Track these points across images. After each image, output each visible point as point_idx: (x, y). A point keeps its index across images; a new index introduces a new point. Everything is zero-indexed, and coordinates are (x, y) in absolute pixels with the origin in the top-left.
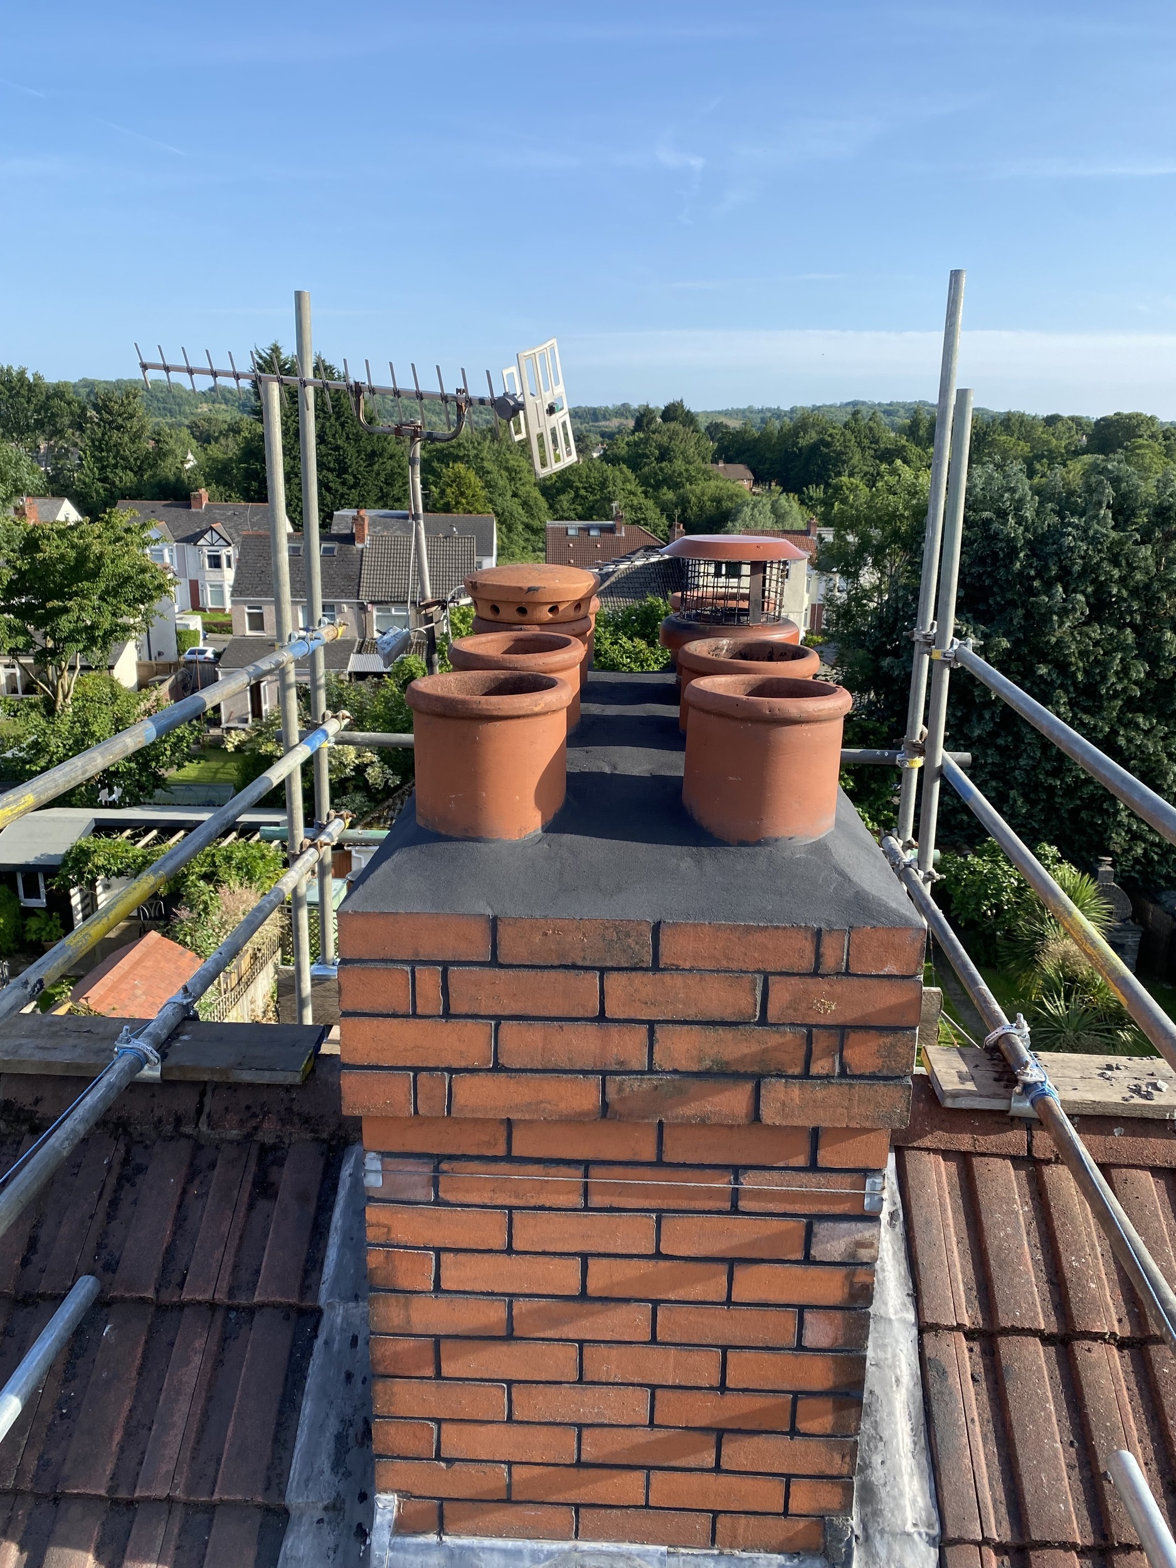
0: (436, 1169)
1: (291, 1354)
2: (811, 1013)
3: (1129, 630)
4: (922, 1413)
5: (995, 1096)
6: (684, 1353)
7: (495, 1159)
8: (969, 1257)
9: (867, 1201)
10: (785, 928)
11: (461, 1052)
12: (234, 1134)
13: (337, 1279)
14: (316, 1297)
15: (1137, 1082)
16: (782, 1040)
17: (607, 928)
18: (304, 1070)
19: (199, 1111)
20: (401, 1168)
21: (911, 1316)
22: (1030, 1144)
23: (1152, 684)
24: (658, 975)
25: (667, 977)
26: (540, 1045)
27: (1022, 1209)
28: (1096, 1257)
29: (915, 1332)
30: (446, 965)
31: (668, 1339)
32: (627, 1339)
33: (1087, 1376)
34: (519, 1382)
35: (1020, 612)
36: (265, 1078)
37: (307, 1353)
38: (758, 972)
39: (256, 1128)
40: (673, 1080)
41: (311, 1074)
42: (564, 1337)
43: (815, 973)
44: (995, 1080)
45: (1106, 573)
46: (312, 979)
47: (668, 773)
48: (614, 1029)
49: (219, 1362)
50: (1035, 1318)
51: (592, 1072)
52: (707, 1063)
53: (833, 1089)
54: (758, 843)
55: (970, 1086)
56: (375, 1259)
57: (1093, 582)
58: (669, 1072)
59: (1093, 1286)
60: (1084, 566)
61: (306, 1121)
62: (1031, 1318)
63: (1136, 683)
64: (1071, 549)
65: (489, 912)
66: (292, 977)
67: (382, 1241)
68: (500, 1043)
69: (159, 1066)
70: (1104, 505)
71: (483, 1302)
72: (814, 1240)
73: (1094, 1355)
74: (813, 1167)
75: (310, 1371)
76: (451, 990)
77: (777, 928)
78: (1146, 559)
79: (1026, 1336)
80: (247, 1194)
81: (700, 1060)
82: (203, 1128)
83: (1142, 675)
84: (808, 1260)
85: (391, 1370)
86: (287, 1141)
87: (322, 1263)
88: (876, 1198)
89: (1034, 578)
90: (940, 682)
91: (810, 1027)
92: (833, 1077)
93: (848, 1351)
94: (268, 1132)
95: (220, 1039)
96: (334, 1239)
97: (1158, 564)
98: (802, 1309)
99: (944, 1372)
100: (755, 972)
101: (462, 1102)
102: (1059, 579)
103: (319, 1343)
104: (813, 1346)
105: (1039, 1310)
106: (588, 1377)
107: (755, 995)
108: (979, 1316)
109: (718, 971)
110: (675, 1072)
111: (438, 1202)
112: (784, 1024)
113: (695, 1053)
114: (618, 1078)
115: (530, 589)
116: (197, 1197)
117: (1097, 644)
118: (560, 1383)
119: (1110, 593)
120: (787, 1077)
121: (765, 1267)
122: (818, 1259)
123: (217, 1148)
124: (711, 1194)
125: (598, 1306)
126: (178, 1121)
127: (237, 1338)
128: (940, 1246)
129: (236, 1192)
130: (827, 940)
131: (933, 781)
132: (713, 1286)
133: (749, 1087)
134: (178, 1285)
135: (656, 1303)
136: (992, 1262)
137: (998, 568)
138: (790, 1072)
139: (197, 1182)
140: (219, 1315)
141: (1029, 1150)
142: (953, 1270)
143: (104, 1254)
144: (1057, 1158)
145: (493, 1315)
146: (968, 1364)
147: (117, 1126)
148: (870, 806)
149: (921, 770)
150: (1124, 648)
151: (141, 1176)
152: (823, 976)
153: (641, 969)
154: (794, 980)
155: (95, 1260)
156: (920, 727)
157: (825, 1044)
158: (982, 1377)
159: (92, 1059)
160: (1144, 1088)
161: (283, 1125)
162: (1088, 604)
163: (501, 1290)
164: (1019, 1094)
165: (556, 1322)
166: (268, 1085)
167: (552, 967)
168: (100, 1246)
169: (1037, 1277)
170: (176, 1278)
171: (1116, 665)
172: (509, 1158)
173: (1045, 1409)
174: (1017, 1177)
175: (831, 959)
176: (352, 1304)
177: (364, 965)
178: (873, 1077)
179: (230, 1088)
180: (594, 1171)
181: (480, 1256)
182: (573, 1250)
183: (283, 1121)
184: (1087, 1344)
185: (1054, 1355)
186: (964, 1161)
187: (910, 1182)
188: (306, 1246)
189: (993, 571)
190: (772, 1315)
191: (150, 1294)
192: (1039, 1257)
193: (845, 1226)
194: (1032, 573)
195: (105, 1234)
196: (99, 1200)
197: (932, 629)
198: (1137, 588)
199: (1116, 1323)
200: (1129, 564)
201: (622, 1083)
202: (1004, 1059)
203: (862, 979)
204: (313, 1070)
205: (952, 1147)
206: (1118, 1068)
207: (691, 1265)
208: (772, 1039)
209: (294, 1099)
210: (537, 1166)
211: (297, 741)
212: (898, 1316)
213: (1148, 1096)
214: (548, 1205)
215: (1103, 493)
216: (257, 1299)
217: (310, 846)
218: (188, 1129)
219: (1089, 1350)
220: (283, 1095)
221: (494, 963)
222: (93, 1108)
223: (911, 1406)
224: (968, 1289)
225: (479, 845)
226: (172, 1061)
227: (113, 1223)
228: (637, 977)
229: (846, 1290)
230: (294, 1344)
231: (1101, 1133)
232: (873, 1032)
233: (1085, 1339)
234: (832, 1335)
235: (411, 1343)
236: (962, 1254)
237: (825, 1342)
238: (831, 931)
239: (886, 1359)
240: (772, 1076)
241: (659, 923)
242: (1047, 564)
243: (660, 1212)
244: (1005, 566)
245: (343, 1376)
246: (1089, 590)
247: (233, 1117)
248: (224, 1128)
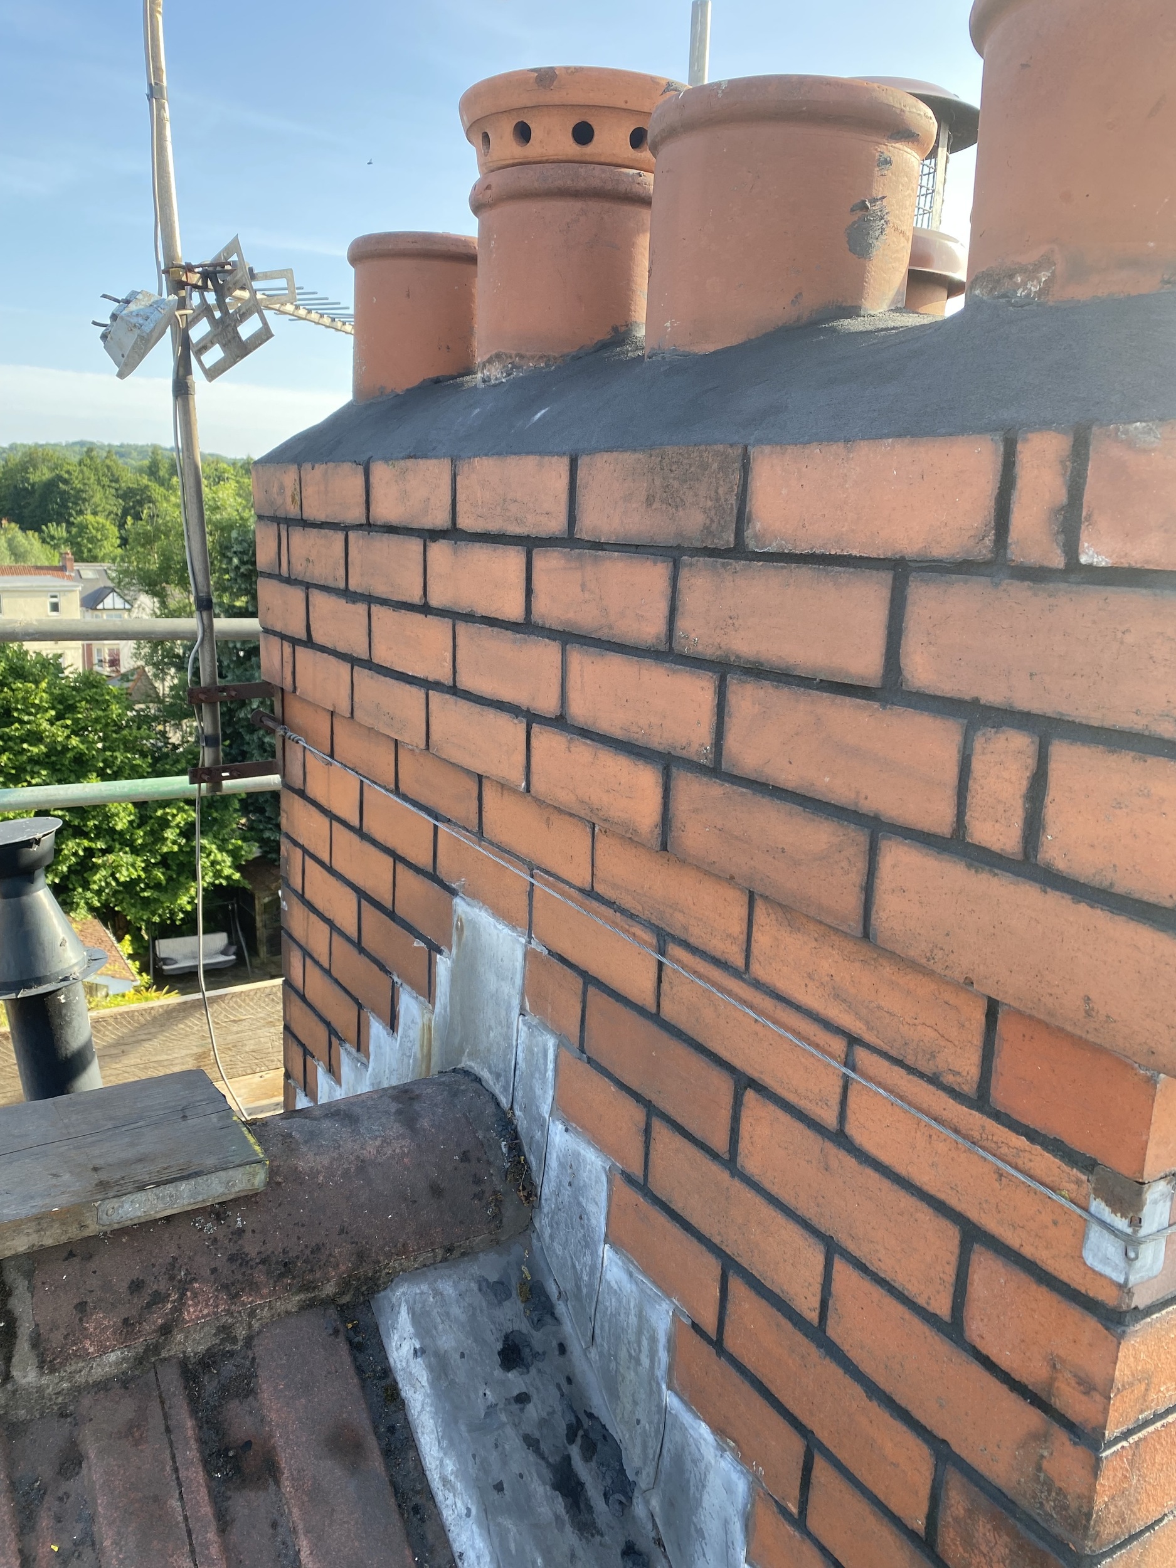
12: (110, 1362)
36: (180, 1198)
39: (166, 1330)
61: (283, 1269)
80: (203, 1494)
82: (25, 1376)
86: (244, 1333)
94: (198, 1327)
96: (459, 1507)
116: (66, 1559)
129: (175, 1503)
139: (45, 1522)
161: (231, 1297)
166: (168, 1219)
179: (71, 1255)
183: (231, 1290)
209: (241, 1231)
220: (210, 1228)
247: (102, 1321)
248: (83, 1356)
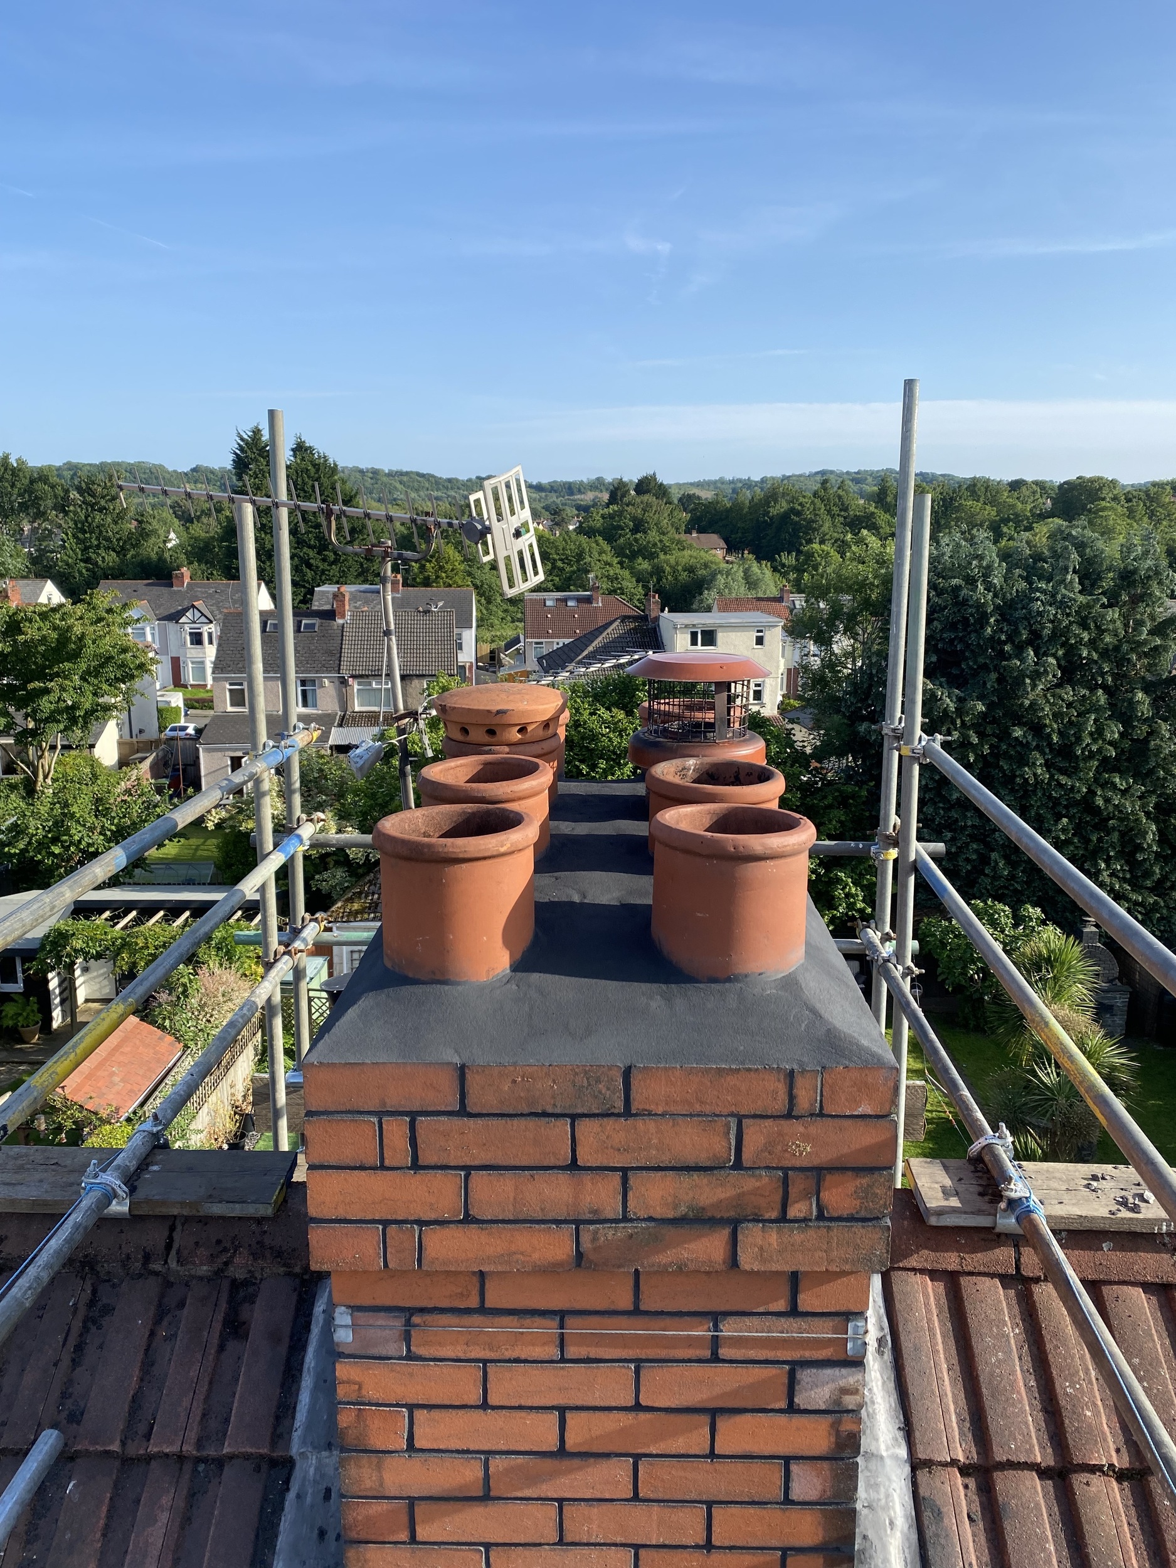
0: (408, 1323)
1: (262, 1509)
2: (787, 1155)
3: (1100, 692)
4: (918, 1558)
5: (979, 1212)
6: (667, 1510)
7: (468, 1311)
8: (960, 1385)
9: (850, 1345)
10: (757, 1070)
11: (431, 1204)
12: (204, 1269)
13: (309, 1427)
14: (288, 1446)
15: (1123, 1193)
16: (758, 1184)
17: (577, 1074)
18: (276, 1202)
19: (169, 1247)
20: (371, 1322)
21: (903, 1452)
22: (1018, 1261)
23: (1127, 744)
24: (631, 1121)
25: (640, 1123)
26: (512, 1195)
27: (1012, 1331)
28: (1090, 1382)
29: (907, 1469)
30: (413, 1115)
31: (652, 1496)
32: (608, 1496)
33: (1087, 1512)
34: (497, 1545)
35: (994, 676)
36: (237, 1210)
37: (279, 1508)
38: (732, 1115)
39: (226, 1264)
40: (648, 1228)
41: (283, 1205)
42: (543, 1495)
43: (789, 1115)
44: (981, 1194)
45: (1076, 636)
46: (287, 1087)
47: (639, 902)
48: (587, 1177)
49: (187, 1520)
50: (1031, 1450)
51: (566, 1222)
52: (683, 1210)
53: (811, 1233)
54: (728, 980)
55: (954, 1202)
56: (346, 1418)
57: (1063, 645)
58: (644, 1220)
59: (1089, 1414)
60: (1054, 628)
61: (278, 1254)
62: (1026, 1451)
63: (1111, 743)
64: (1040, 614)
65: (457, 1060)
66: (266, 1085)
67: (353, 1398)
68: (471, 1194)
69: (128, 1201)
70: (1071, 570)
71: (458, 1461)
72: (797, 1388)
73: (1093, 1489)
74: (794, 1311)
75: (282, 1528)
76: (419, 1141)
77: (749, 1070)
78: (1113, 621)
79: (1022, 1470)
80: (217, 1335)
81: (676, 1207)
82: (173, 1264)
83: (1116, 736)
84: (792, 1409)
85: (363, 1536)
86: (259, 1277)
87: (295, 1408)
88: (859, 1342)
89: (1005, 643)
90: (910, 777)
91: (785, 1170)
92: (810, 1220)
93: (837, 1504)
94: (238, 1270)
95: (190, 1169)
96: (307, 1382)
97: (1126, 625)
98: (788, 1460)
99: (940, 1513)
100: (729, 1115)
101: (433, 1254)
102: (1030, 643)
103: (291, 1496)
104: (801, 1499)
105: (1035, 1441)
106: (568, 1538)
107: (729, 1139)
108: (974, 1449)
109: (691, 1115)
110: (650, 1219)
111: (410, 1357)
112: (759, 1168)
113: (670, 1199)
114: (592, 1227)
115: (499, 712)
116: (166, 1339)
117: (1070, 705)
118: (540, 1545)
119: (1080, 655)
120: (764, 1221)
121: (748, 1417)
122: (802, 1407)
123: (187, 1285)
124: (690, 1342)
125: (576, 1462)
126: (147, 1258)
127: (205, 1492)
128: (931, 1374)
129: (206, 1334)
130: (800, 1082)
131: (908, 875)
132: (696, 1439)
133: (726, 1232)
134: (144, 1436)
135: (637, 1457)
136: (984, 1390)
137: (969, 633)
138: (767, 1216)
139: (165, 1323)
140: (188, 1467)
141: (1018, 1268)
142: (944, 1401)
143: (69, 1403)
144: (1045, 1276)
145: (469, 1474)
146: (964, 1503)
147: (83, 1264)
148: (853, 871)
149: (896, 861)
150: (1097, 709)
151: (107, 1318)
152: (797, 1118)
153: (612, 1115)
154: (768, 1123)
155: (59, 1412)
156: (894, 819)
157: (802, 1187)
158: (978, 1516)
159: (58, 1195)
160: (1131, 1200)
161: (255, 1259)
162: (1059, 666)
163: (477, 1448)
164: (1005, 1210)
165: (534, 1479)
166: (240, 1218)
167: (522, 1115)
168: (65, 1395)
169: (1030, 1405)
170: (142, 1428)
171: (1090, 726)
172: (483, 1310)
173: (1044, 1549)
174: (1007, 1297)
175: (805, 1099)
176: (325, 1454)
177: (330, 1117)
178: (851, 1219)
179: (200, 1221)
180: (569, 1321)
181: (454, 1412)
182: (549, 1403)
183: (255, 1256)
184: (1084, 1477)
185: (1052, 1489)
186: (952, 1281)
187: (898, 1305)
188: (278, 1391)
189: (964, 636)
190: (757, 1467)
191: (115, 1447)
192: (1032, 1383)
193: (829, 1372)
194: (1003, 637)
195: (70, 1382)
196: (64, 1345)
197: (900, 723)
198: (1107, 650)
199: (1114, 1454)
200: (1098, 627)
201: (596, 1232)
202: (988, 1171)
203: (836, 1120)
204: (285, 1201)
205: (939, 1267)
206: (1103, 1178)
207: (672, 1417)
208: (748, 1183)
209: (265, 1232)
210: (511, 1317)
211: (271, 848)
212: (890, 1453)
213: (1135, 1209)
214: (523, 1357)
215: (1068, 558)
216: (226, 1450)
217: (284, 953)
218: (156, 1266)
219: (1087, 1484)
220: (254, 1227)
221: (463, 1112)
222: (58, 1252)
223: (907, 1551)
224: (961, 1421)
225: (447, 988)
226: (140, 1194)
227: (78, 1370)
228: (609, 1122)
229: (833, 1439)
230: (265, 1499)
231: (1090, 1249)
232: (850, 1173)
233: (1083, 1471)
234: (819, 1487)
235: (383, 1506)
236: (953, 1382)
237: (813, 1495)
238: (803, 1072)
239: (879, 1500)
240: (749, 1221)
241: (630, 1067)
242: (1017, 628)
243: (638, 1362)
244: (976, 631)
245: (316, 1532)
246: (1060, 653)
247: (203, 1252)
248: (194, 1264)
